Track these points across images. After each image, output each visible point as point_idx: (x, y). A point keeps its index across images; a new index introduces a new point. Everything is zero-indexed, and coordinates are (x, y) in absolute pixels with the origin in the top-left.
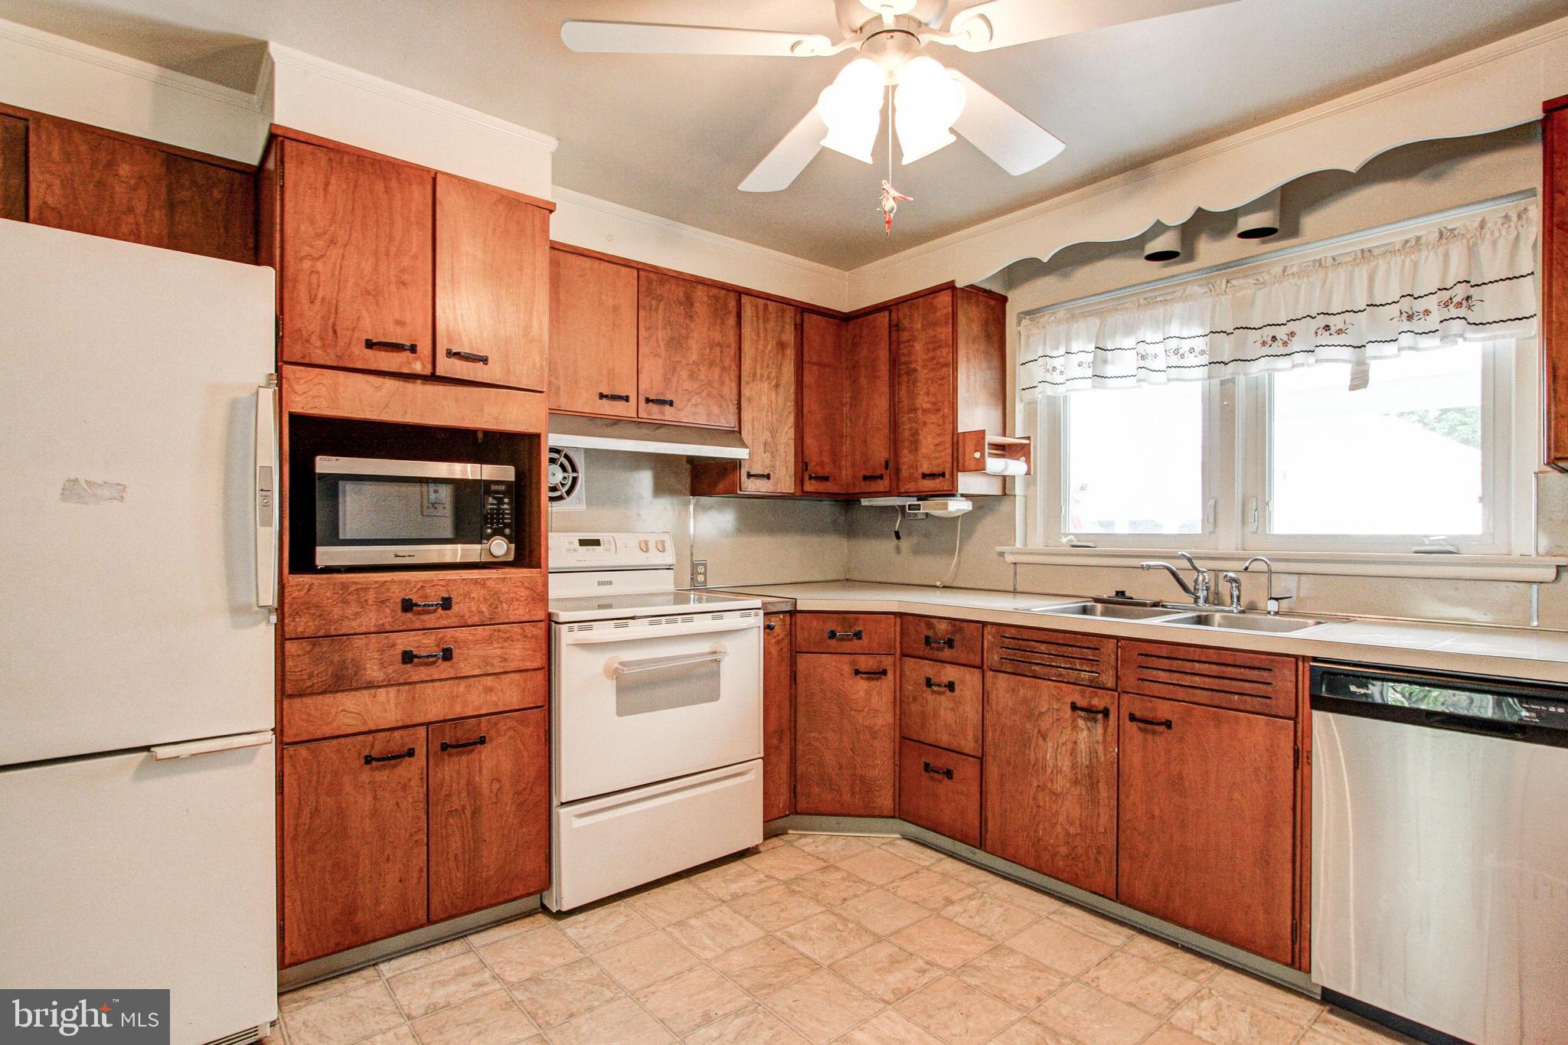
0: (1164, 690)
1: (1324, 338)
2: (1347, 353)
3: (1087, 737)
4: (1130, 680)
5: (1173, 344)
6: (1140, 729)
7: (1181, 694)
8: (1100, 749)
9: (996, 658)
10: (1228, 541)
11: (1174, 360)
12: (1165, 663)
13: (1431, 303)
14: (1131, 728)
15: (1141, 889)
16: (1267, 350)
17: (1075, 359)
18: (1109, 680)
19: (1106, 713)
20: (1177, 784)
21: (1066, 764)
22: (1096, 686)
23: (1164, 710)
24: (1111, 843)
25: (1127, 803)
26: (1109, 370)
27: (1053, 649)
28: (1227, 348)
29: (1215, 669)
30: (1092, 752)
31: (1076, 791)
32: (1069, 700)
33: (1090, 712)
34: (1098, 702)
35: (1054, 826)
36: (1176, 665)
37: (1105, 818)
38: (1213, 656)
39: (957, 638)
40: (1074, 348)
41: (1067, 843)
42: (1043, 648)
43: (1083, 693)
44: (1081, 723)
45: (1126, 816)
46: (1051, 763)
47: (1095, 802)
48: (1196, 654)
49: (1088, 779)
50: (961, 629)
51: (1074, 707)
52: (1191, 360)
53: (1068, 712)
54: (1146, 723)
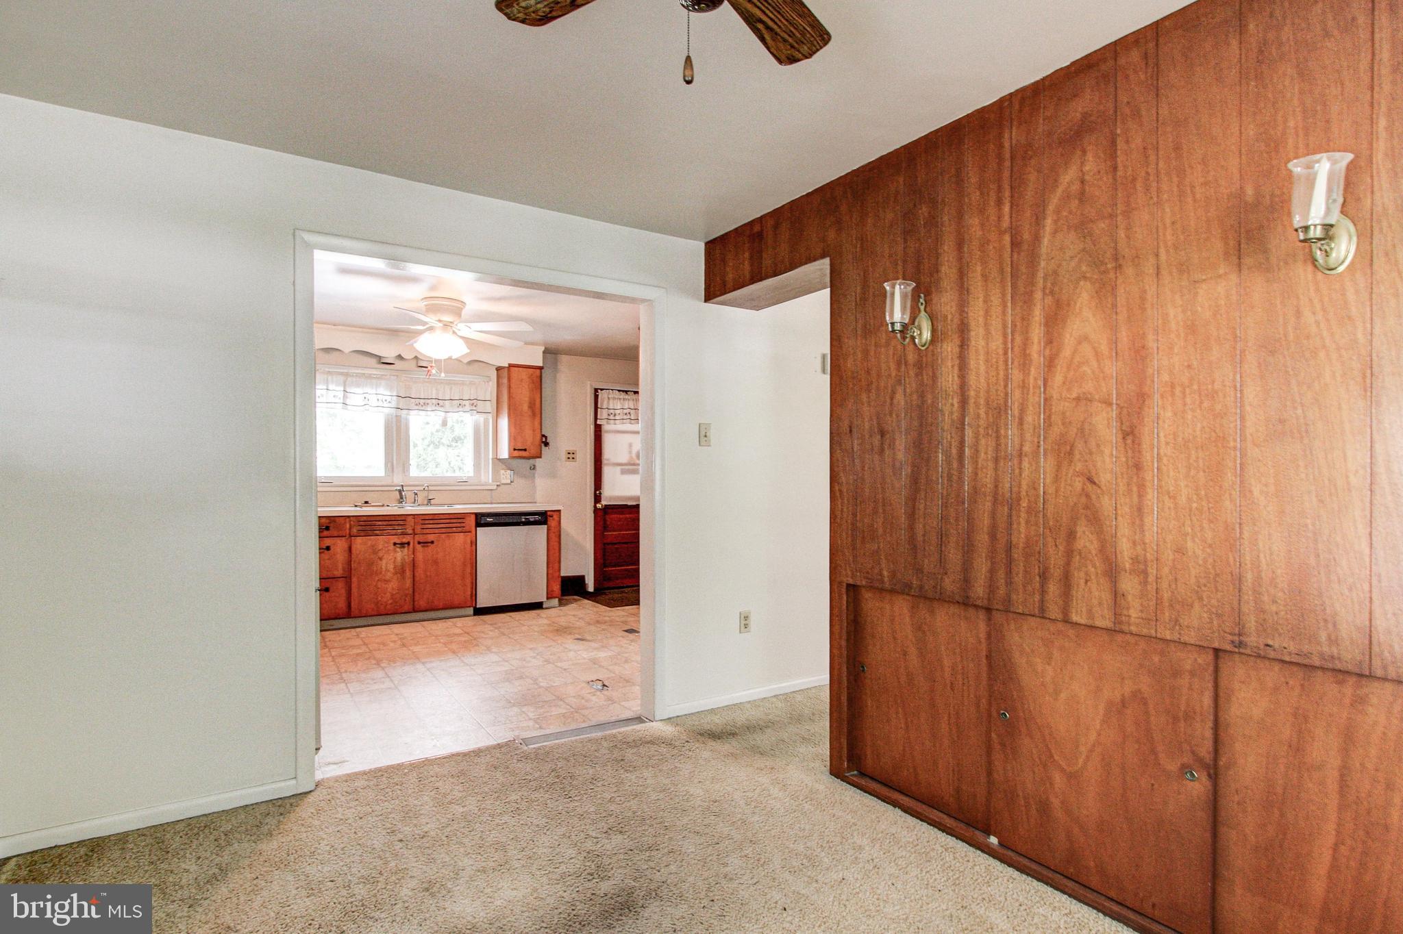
0: (432, 531)
1: (437, 408)
2: (443, 414)
3: (401, 555)
4: (418, 530)
5: (380, 397)
6: (423, 546)
7: (437, 531)
8: (406, 557)
9: (355, 531)
10: (398, 480)
11: (380, 404)
12: (431, 522)
13: (467, 403)
14: (419, 547)
15: (422, 603)
16: (417, 407)
17: (331, 394)
18: (410, 532)
19: (408, 543)
20: (436, 562)
21: (391, 567)
22: (404, 534)
23: (431, 538)
24: (411, 590)
25: (417, 574)
26: (348, 402)
27: (385, 523)
28: (403, 403)
29: (448, 521)
30: (403, 559)
31: (395, 577)
32: (392, 542)
33: (402, 545)
34: (405, 540)
35: (385, 594)
36: (436, 521)
37: (408, 583)
38: (447, 517)
39: (332, 525)
40: (331, 387)
41: (392, 598)
42: (380, 523)
43: (398, 538)
44: (398, 549)
45: (417, 579)
46: (384, 569)
47: (404, 578)
48: (442, 517)
49: (401, 571)
50: (335, 521)
51: (395, 544)
52: (386, 404)
53: (392, 547)
54: (425, 544)
